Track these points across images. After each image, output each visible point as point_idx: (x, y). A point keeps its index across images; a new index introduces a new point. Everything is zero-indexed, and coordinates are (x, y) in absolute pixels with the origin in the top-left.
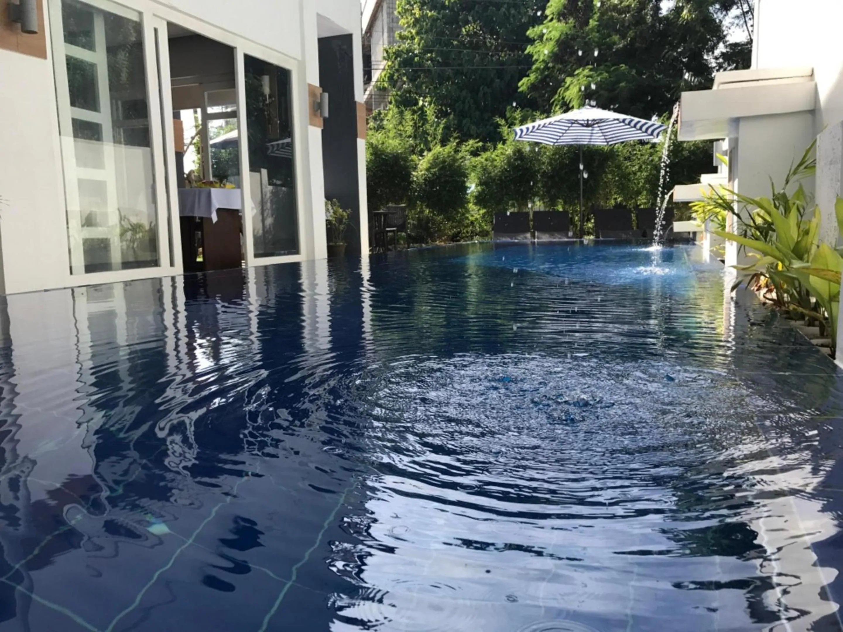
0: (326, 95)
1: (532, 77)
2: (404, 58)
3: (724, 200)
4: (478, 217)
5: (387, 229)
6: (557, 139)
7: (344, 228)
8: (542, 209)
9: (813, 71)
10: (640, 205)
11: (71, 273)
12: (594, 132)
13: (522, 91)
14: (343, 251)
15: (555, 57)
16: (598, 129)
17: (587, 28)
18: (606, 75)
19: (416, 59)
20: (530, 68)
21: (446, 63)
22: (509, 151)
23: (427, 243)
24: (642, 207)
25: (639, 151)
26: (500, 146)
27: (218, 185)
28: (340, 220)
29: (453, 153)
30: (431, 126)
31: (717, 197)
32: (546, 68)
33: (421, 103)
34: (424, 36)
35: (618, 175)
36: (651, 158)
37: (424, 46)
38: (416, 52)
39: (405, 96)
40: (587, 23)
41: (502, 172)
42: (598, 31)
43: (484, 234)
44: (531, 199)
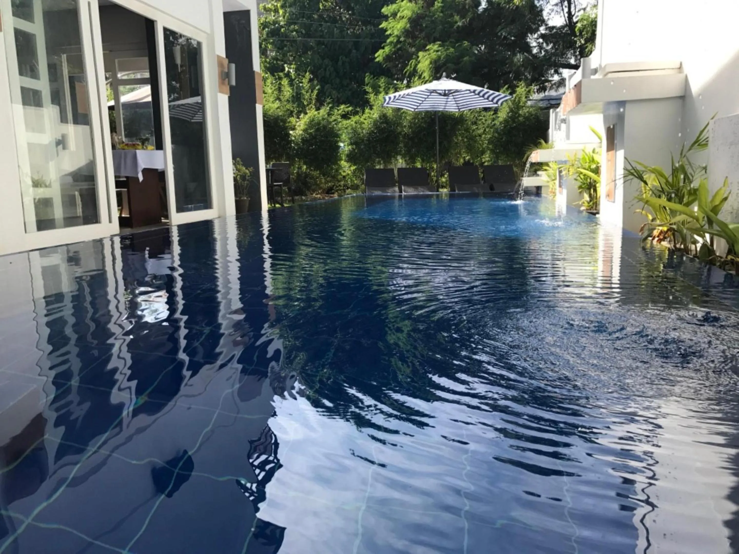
0: (233, 66)
1: (387, 49)
2: (271, 29)
3: (637, 171)
4: (350, 172)
5: (275, 184)
6: (418, 106)
7: (247, 185)
8: (404, 166)
9: (681, 64)
10: (485, 162)
11: (26, 232)
12: (449, 100)
13: (379, 61)
14: (247, 204)
15: (407, 33)
16: (452, 97)
17: (432, 9)
18: (452, 50)
19: (282, 30)
20: (385, 42)
21: (308, 35)
22: (376, 115)
23: (306, 195)
24: (486, 164)
25: (484, 116)
26: (367, 110)
27: (140, 147)
28: (243, 177)
29: (326, 116)
30: (307, 92)
31: (631, 168)
32: (399, 42)
33: (287, 69)
34: (288, 10)
35: (466, 137)
36: (493, 123)
37: (288, 19)
38: (282, 23)
39: (273, 62)
40: (433, 5)
41: (370, 134)
42: (442, 12)
43: (355, 187)
44: (394, 157)
